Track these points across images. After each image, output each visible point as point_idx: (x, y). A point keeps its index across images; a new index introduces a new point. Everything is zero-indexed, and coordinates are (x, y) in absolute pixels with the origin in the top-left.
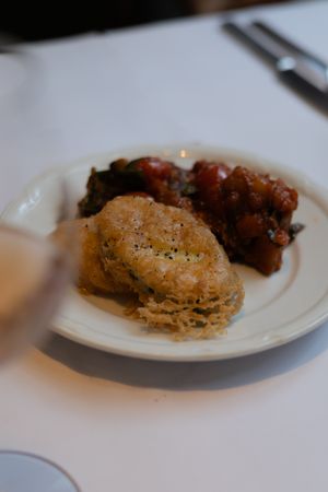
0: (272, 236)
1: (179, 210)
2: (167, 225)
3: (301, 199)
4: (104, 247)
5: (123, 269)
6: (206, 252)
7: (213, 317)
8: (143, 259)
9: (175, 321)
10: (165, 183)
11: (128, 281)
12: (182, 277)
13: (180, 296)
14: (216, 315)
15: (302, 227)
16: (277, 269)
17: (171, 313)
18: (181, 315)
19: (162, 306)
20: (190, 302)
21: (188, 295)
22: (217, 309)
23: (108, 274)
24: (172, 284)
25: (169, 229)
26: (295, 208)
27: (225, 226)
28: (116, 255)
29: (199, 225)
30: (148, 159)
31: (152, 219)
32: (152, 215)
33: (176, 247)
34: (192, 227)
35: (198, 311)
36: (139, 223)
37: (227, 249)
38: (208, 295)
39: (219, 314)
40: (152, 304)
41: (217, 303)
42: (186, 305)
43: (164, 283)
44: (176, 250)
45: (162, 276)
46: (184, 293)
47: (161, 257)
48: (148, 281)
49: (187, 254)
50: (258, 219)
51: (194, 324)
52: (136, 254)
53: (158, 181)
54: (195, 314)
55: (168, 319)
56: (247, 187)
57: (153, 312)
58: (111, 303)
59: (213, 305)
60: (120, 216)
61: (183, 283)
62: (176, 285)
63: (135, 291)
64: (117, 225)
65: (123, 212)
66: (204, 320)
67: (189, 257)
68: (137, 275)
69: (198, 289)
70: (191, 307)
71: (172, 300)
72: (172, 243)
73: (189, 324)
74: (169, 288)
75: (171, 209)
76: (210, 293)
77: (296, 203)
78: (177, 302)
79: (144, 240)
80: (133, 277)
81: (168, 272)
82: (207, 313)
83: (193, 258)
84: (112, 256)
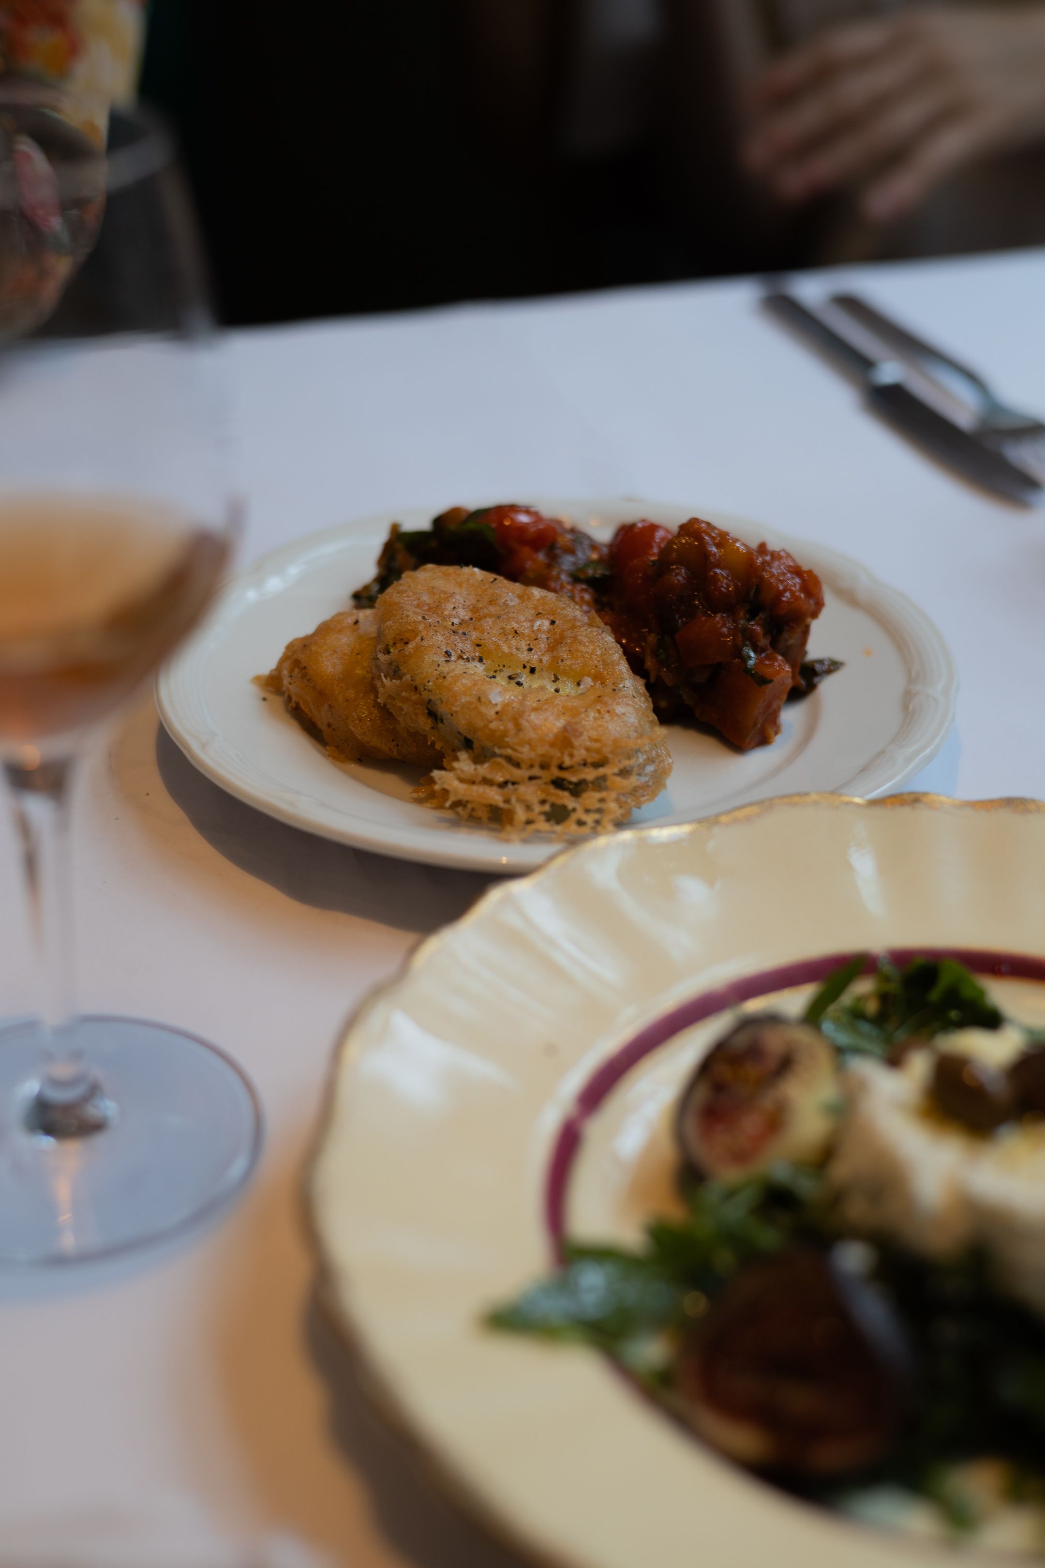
0: (751, 663)
1: (551, 596)
2: (522, 621)
3: (829, 598)
4: (381, 656)
5: (415, 697)
6: (598, 677)
7: (591, 798)
8: (457, 679)
9: (507, 801)
10: (541, 557)
11: (424, 723)
12: (533, 717)
13: (525, 753)
14: (598, 795)
15: (834, 666)
16: (764, 741)
17: (503, 785)
18: (523, 789)
19: (483, 770)
20: (544, 766)
21: (542, 750)
22: (600, 784)
23: (386, 713)
24: (510, 726)
25: (525, 628)
26: (815, 615)
27: (652, 638)
28: (403, 669)
29: (591, 625)
30: (513, 508)
31: (492, 609)
32: (492, 602)
33: (534, 664)
34: (573, 627)
35: (558, 783)
36: (463, 614)
37: (654, 689)
38: (583, 752)
39: (603, 794)
40: (464, 764)
41: (602, 771)
42: (536, 771)
43: (493, 725)
44: (533, 671)
45: (491, 713)
46: (533, 748)
47: (501, 680)
48: (461, 723)
49: (556, 679)
50: (722, 624)
51: (547, 808)
52: (445, 668)
53: (526, 551)
54: (552, 789)
55: (495, 796)
56: (705, 555)
57: (462, 780)
58: (392, 780)
59: (590, 774)
60: (425, 598)
61: (535, 728)
62: (519, 728)
63: (438, 746)
64: (414, 615)
65: (431, 591)
66: (570, 802)
67: (559, 685)
68: (442, 709)
69: (565, 740)
70: (547, 776)
71: (509, 759)
72: (524, 656)
73: (537, 808)
74: (505, 734)
75: (536, 592)
76: (588, 749)
77: (819, 605)
78: (517, 765)
79: (468, 647)
80: (433, 715)
81: (506, 705)
82: (577, 789)
83: (568, 688)
84: (395, 672)
